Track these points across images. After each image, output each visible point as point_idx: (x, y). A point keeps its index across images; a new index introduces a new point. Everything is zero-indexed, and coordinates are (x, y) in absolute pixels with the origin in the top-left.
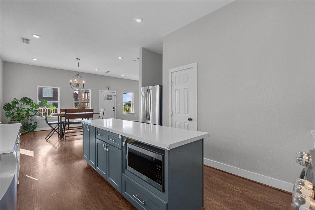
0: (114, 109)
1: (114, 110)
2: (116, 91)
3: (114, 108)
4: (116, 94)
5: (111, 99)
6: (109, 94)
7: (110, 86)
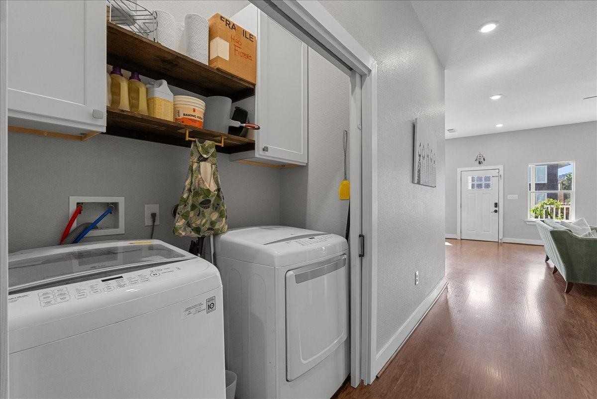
0: (497, 209)
1: (496, 211)
2: (502, 166)
3: (496, 205)
4: (501, 173)
5: (488, 186)
6: (483, 174)
7: (485, 156)
